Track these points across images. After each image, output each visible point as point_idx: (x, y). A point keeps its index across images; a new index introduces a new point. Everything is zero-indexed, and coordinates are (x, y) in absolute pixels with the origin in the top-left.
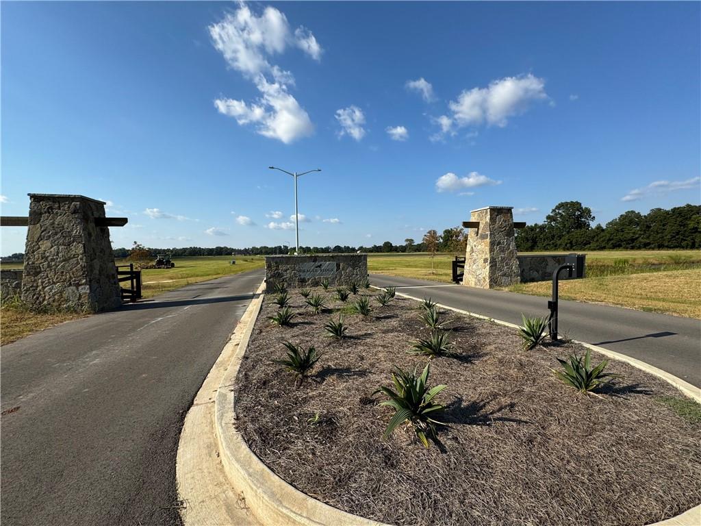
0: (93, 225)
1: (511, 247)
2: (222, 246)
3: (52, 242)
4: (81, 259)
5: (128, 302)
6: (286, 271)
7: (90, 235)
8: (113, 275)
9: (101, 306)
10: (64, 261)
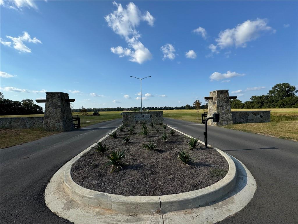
0: (65, 102)
1: (228, 108)
2: (119, 107)
3: (52, 108)
4: (60, 113)
5: (76, 128)
6: (130, 118)
7: (63, 105)
8: (71, 119)
9: (67, 129)
10: (55, 114)
